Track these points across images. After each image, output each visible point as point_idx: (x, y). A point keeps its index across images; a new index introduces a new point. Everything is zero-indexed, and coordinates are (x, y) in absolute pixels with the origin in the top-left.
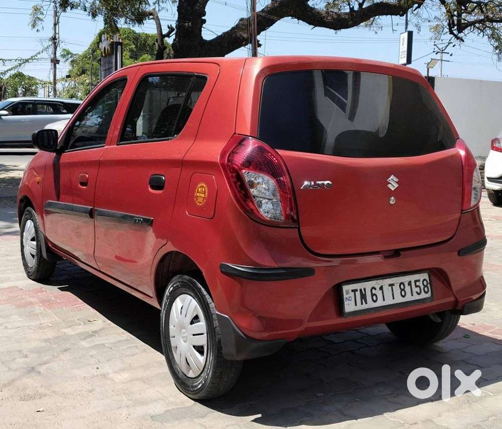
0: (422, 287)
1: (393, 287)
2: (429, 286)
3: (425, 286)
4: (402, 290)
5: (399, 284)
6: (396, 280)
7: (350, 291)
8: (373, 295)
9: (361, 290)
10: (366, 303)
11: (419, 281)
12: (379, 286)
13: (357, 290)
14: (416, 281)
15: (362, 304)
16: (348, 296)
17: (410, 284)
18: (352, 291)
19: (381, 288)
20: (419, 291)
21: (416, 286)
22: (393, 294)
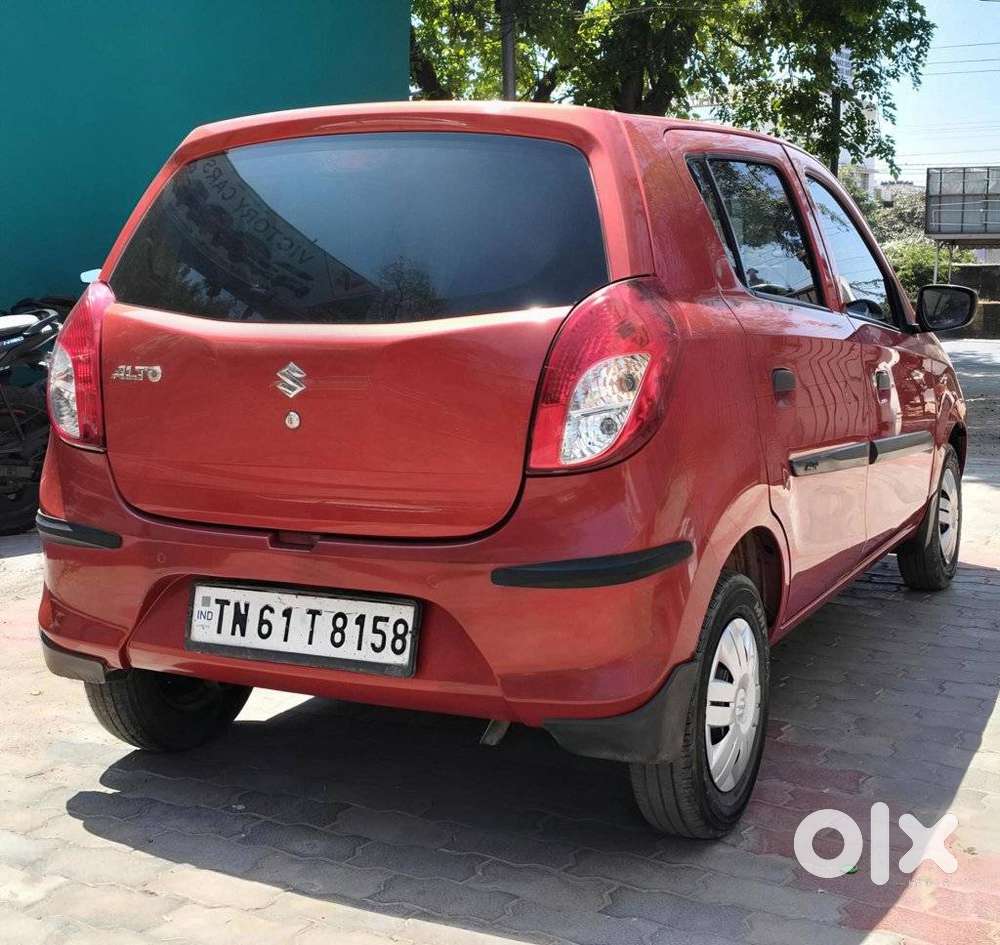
0: (390, 637)
1: (317, 617)
2: (408, 638)
3: (397, 636)
4: (336, 630)
5: (333, 615)
6: (329, 606)
7: (213, 601)
8: (262, 622)
9: (237, 605)
10: (243, 634)
11: (386, 620)
12: (284, 608)
13: (227, 603)
14: (377, 619)
15: (233, 633)
16: (204, 609)
17: (360, 620)
18: (217, 601)
19: (287, 613)
20: (378, 644)
21: (375, 631)
22: (311, 633)
